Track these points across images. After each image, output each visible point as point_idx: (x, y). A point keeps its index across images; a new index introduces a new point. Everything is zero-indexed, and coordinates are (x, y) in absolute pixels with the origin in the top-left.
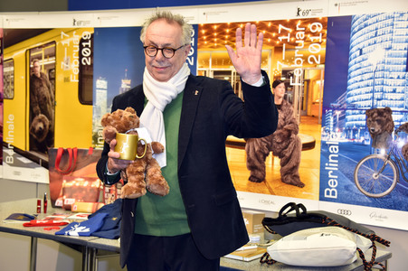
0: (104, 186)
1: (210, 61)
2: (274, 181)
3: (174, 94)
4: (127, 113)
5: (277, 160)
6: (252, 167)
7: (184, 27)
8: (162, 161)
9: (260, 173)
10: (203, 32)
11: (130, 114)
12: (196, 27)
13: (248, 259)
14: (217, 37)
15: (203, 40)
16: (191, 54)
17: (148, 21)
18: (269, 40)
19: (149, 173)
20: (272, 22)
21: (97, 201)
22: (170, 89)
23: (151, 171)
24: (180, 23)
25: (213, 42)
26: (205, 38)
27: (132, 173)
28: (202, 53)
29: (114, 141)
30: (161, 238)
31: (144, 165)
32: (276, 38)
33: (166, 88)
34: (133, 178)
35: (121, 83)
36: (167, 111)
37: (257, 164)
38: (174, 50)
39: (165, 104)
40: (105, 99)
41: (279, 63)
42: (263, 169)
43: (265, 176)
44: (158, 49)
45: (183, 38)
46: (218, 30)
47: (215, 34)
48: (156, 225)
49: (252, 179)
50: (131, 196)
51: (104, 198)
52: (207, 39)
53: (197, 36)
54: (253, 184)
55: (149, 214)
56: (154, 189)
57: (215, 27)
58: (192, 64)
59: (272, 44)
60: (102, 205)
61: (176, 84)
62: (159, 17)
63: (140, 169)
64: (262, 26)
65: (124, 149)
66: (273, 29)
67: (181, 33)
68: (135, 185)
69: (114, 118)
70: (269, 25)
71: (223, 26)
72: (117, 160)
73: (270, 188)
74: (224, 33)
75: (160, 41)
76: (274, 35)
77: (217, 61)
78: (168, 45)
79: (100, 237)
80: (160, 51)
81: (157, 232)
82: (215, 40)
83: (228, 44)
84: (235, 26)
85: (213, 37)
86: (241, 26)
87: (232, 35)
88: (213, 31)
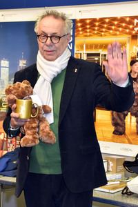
0: (7, 138)
1: (84, 46)
2: (132, 134)
3: (59, 70)
4: (24, 85)
5: (134, 119)
6: (115, 124)
7: (66, 21)
8: (50, 119)
9: (121, 128)
10: (79, 25)
11: (26, 85)
12: (74, 21)
13: (113, 192)
14: (89, 28)
15: (79, 31)
16: (70, 41)
17: (40, 18)
18: (127, 31)
19: (41, 128)
20: (130, 17)
21: (2, 149)
22: (56, 67)
23: (42, 126)
24: (63, 18)
25: (86, 32)
26: (80, 29)
27: (28, 128)
28: (78, 41)
29: (15, 105)
30: (50, 175)
31: (37, 122)
32: (133, 29)
33: (53, 66)
34: (29, 132)
35: (19, 62)
36: (54, 82)
37: (119, 121)
38: (60, 38)
39: (52, 77)
40: (8, 75)
41: (135, 47)
42: (123, 126)
43: (125, 130)
44: (47, 37)
45: (65, 29)
46: (90, 23)
47: (88, 26)
48: (46, 166)
49: (116, 132)
50: (28, 145)
51: (7, 147)
52: (82, 30)
53: (75, 28)
54: (116, 136)
56: (45, 139)
57: (88, 21)
58: (71, 48)
59: (130, 33)
60: (5, 152)
61: (61, 63)
62: (49, 14)
63: (34, 125)
64: (122, 20)
65: (22, 111)
66: (131, 23)
67: (64, 25)
68: (31, 137)
69: (14, 88)
70: (128, 19)
71: (94, 20)
72: (17, 119)
73: (128, 139)
74: (95, 26)
75: (49, 31)
76: (131, 27)
77: (89, 46)
78: (55, 33)
79: (4, 176)
80: (49, 38)
81: (46, 172)
82: (88, 30)
83: (97, 34)
84: (102, 20)
85: (86, 28)
86: (107, 20)
87: (101, 27)
88: (86, 24)
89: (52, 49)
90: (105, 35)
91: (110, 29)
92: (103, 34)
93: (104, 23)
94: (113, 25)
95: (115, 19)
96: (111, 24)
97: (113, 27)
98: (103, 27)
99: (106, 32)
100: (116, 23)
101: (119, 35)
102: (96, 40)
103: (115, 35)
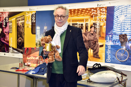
0: (39, 59)
1: (71, 20)
2: (91, 57)
4: (48, 37)
5: (92, 51)
7: (67, 10)
8: (60, 51)
14: (73, 13)
18: (89, 14)
19: (56, 55)
20: (90, 8)
21: (37, 63)
22: (62, 29)
23: (56, 54)
24: (65, 9)
25: (72, 15)
27: (50, 55)
29: (44, 46)
30: (59, 74)
31: (54, 52)
32: (91, 13)
33: (61, 29)
34: (50, 57)
35: (44, 28)
38: (64, 17)
41: (92, 21)
44: (59, 17)
46: (74, 11)
47: (73, 12)
48: (58, 71)
50: (50, 62)
51: (39, 63)
52: (70, 14)
55: (56, 67)
56: (57, 59)
57: (72, 10)
59: (90, 15)
60: (39, 65)
61: (64, 28)
62: (59, 7)
63: (52, 54)
64: (87, 9)
65: (48, 48)
66: (90, 11)
67: (66, 12)
68: (51, 59)
70: (89, 9)
71: (75, 10)
73: (90, 59)
74: (75, 12)
75: (60, 14)
76: (90, 12)
77: (73, 21)
79: (38, 74)
80: (60, 17)
82: (73, 14)
83: (76, 15)
84: (78, 10)
85: (72, 13)
86: (80, 10)
87: (78, 12)
88: (72, 11)
89: (61, 21)
90: (80, 16)
91: (82, 13)
92: (79, 15)
93: (79, 11)
94: (83, 12)
95: (84, 9)
96: (82, 11)
97: (83, 13)
98: (79, 13)
99: (80, 14)
100: (84, 11)
101: (86, 16)
102: (76, 18)
103: (84, 16)
